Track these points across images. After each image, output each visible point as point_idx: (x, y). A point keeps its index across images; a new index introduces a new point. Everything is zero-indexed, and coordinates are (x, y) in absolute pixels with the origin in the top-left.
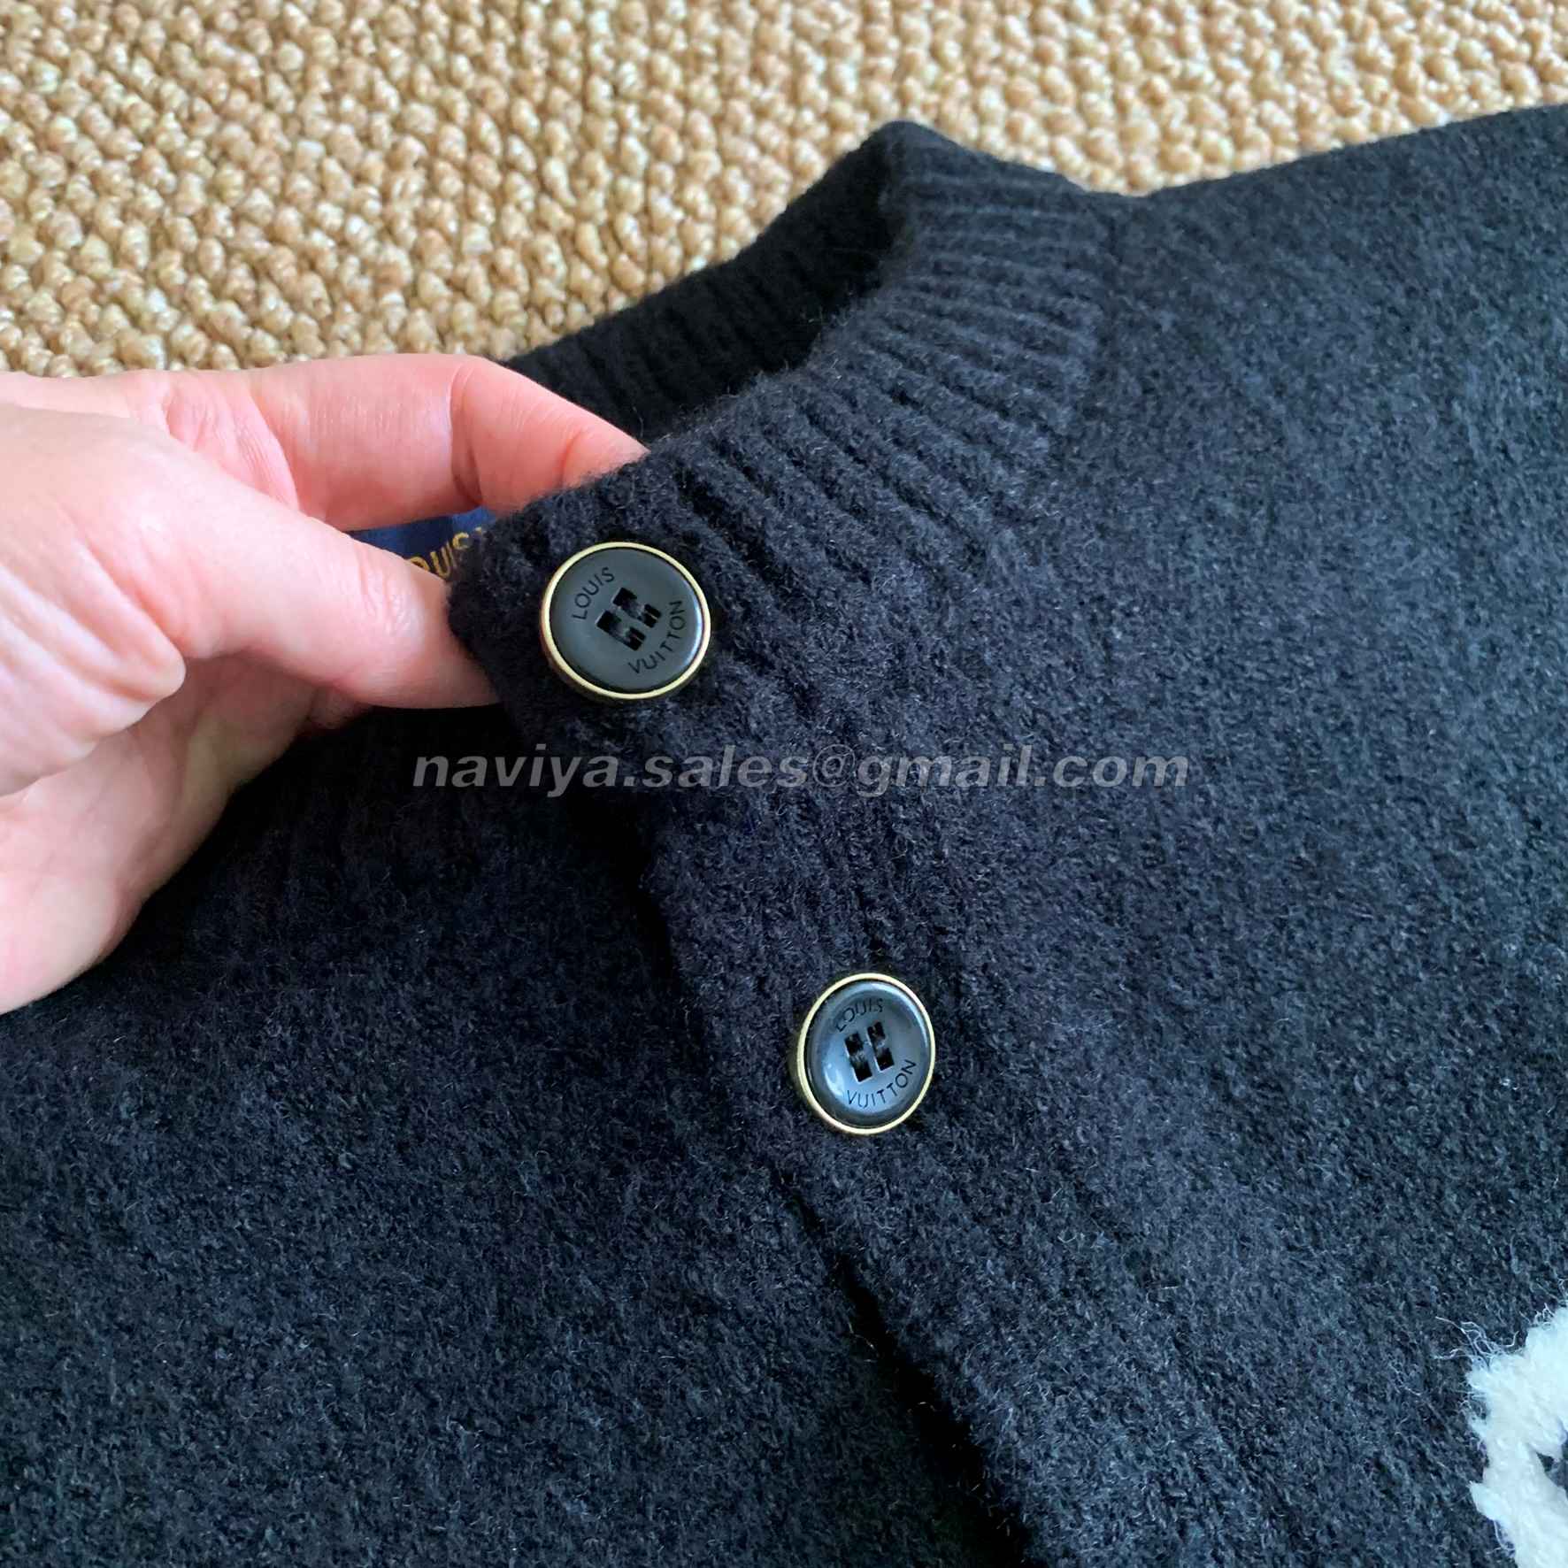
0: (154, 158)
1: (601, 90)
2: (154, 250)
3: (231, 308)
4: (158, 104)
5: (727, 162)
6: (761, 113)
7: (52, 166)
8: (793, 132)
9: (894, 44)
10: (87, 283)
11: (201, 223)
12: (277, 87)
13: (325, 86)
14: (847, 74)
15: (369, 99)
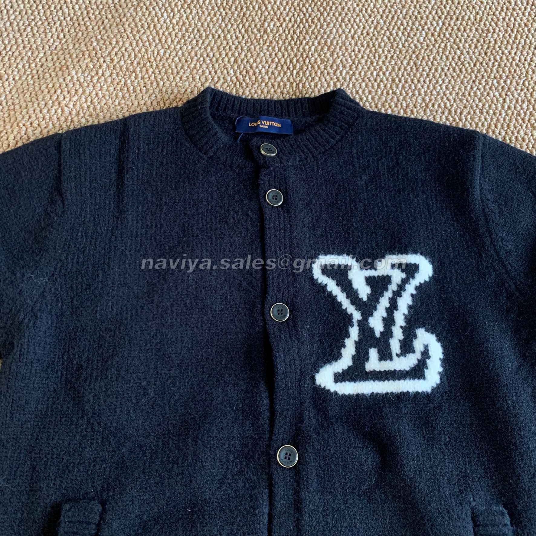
0: (239, 46)
1: (307, 61)
2: (234, 62)
3: (241, 76)
4: (243, 37)
5: (319, 80)
6: (328, 73)
7: (225, 42)
8: (331, 79)
9: (355, 69)
10: (223, 64)
11: (242, 60)
12: (261, 42)
13: (268, 44)
14: (344, 72)
15: (273, 49)
